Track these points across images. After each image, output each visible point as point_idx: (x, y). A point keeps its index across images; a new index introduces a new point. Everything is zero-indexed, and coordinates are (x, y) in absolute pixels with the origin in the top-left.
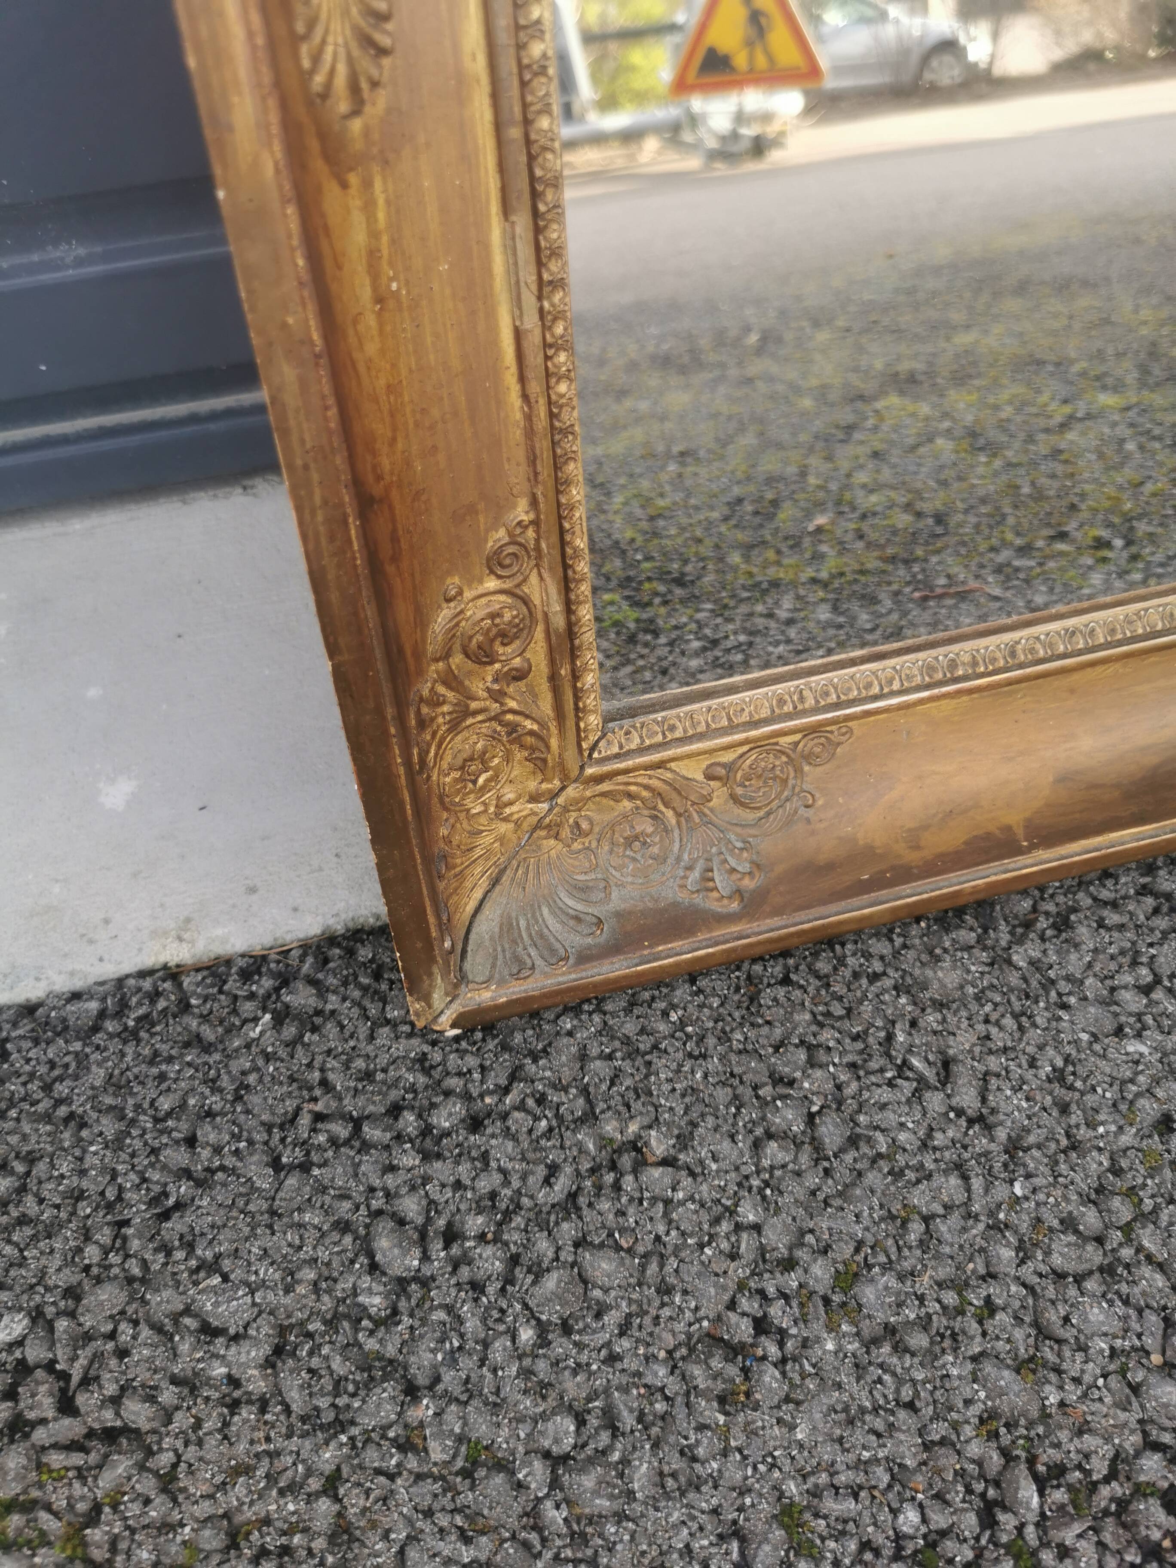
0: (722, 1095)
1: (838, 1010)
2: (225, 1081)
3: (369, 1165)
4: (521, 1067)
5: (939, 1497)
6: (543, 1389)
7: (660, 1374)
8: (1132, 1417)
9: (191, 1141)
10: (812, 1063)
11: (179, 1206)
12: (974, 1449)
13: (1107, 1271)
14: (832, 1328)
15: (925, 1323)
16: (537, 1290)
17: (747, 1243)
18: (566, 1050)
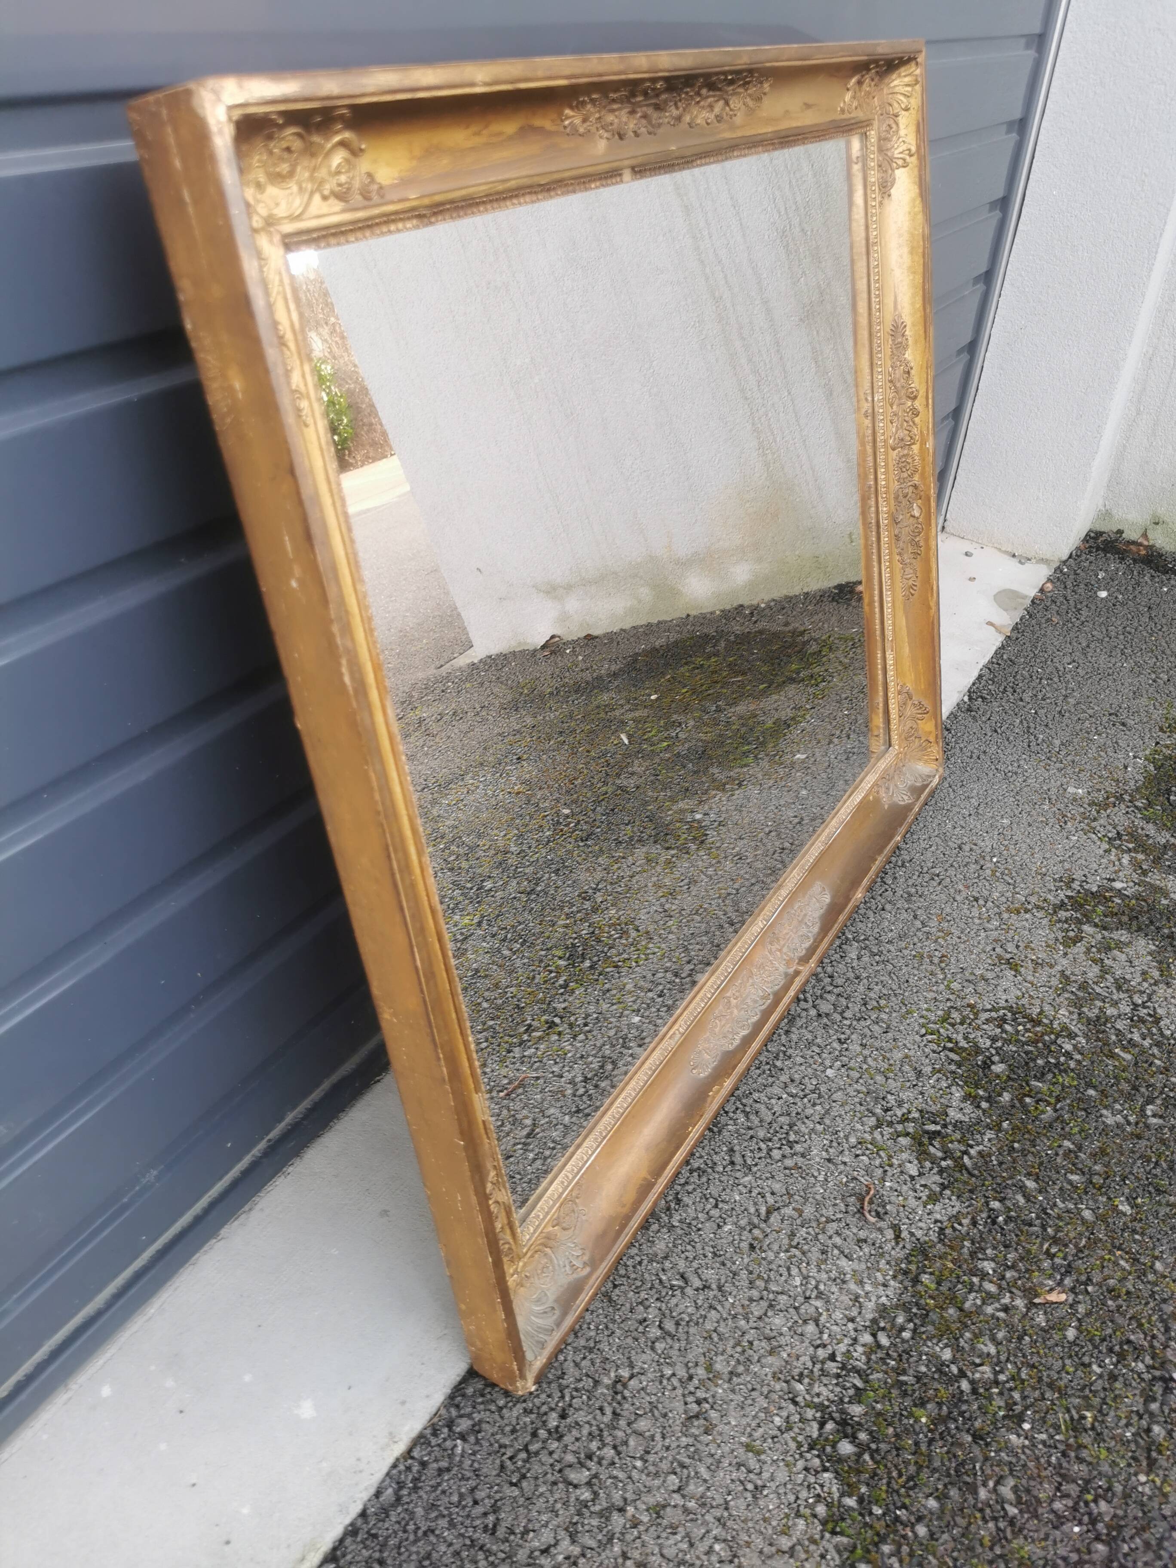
0: (629, 1341)
1: (639, 1283)
2: (468, 1474)
3: (544, 1457)
4: (560, 1385)
5: (780, 1408)
6: (657, 1475)
7: (684, 1441)
8: (807, 1344)
9: (476, 1503)
10: (646, 1308)
11: (495, 1526)
12: (778, 1387)
13: (771, 1306)
14: (717, 1385)
15: (738, 1362)
16: (630, 1448)
17: (675, 1381)
18: (569, 1367)
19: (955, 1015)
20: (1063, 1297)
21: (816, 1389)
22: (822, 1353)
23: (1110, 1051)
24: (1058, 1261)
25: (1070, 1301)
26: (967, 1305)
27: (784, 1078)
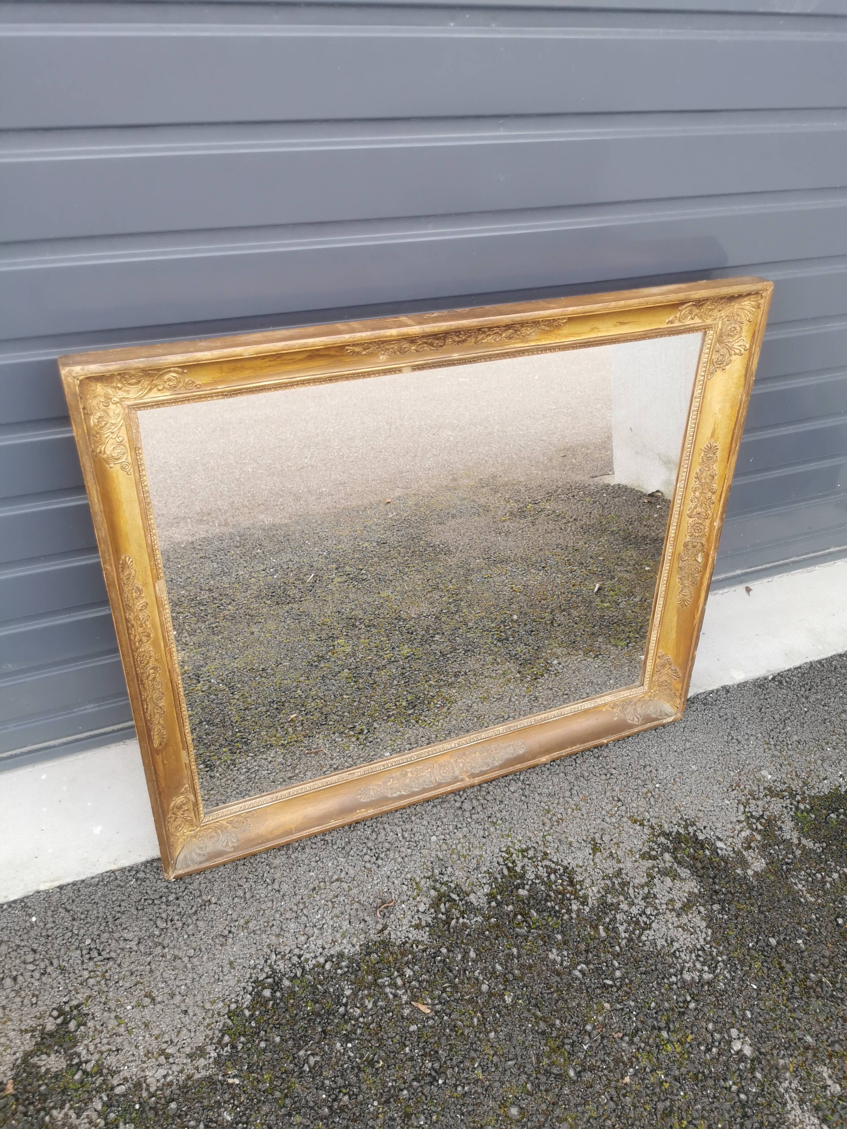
0: (228, 889)
1: (254, 870)
2: (126, 894)
3: (156, 908)
4: (187, 886)
5: (258, 958)
6: (188, 946)
7: (210, 941)
8: (295, 943)
9: (120, 906)
10: (247, 881)
11: (118, 918)
12: (265, 950)
13: (297, 918)
14: (243, 931)
15: (260, 929)
16: (188, 929)
17: (229, 917)
18: (197, 882)
19: (531, 853)
20: (428, 1011)
21: (279, 963)
22: (297, 951)
23: (597, 925)
24: (444, 995)
25: (430, 1015)
26: (380, 981)
27: (408, 826)
